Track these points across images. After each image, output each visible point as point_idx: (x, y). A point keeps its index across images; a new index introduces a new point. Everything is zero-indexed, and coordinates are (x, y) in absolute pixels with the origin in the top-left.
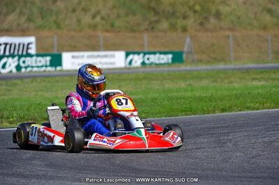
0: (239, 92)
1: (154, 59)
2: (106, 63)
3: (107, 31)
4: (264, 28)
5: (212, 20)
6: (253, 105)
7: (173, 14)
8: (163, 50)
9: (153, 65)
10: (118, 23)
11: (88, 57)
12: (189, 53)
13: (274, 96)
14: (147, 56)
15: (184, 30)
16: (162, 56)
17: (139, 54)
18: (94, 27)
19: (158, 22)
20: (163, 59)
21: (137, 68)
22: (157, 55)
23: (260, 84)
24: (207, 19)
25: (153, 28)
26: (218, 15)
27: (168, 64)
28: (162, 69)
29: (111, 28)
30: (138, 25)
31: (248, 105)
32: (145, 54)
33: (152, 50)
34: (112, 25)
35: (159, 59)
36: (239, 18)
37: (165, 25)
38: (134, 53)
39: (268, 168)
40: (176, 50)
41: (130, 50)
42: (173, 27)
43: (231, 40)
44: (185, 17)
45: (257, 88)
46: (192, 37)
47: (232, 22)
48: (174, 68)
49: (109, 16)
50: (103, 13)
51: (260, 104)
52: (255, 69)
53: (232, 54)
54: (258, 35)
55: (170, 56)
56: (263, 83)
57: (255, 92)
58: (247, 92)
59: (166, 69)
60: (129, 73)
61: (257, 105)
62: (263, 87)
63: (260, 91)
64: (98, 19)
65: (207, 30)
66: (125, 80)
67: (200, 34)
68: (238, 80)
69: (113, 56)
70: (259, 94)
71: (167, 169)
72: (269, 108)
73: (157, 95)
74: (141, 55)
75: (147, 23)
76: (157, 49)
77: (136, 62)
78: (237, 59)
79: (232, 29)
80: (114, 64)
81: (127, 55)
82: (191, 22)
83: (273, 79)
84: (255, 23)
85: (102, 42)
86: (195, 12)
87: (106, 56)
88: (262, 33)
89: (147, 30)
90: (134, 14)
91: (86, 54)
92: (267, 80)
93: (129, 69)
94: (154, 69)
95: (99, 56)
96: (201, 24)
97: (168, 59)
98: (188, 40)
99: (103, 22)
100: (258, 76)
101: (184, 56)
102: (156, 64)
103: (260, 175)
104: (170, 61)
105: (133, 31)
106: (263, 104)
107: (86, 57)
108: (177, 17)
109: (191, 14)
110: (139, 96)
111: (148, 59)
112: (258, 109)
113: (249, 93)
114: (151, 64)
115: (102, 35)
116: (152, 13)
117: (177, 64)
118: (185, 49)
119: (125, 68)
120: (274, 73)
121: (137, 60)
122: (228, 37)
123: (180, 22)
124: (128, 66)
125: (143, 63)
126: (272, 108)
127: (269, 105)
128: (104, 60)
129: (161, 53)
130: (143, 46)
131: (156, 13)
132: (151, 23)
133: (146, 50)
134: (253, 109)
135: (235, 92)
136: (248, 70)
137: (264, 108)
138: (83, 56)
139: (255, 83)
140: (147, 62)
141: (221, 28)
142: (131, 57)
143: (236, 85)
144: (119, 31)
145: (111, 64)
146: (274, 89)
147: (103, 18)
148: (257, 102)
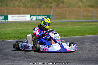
0: (70, 30)
3: (24, 8)
4: (79, 7)
5: (61, 4)
6: (75, 34)
7: (47, 2)
8: (43, 14)
9: (40, 20)
10: (28, 5)
12: (53, 16)
13: (83, 31)
14: (38, 17)
15: (51, 7)
17: (35, 16)
18: (19, 6)
19: (42, 5)
21: (34, 21)
24: (59, 4)
25: (40, 7)
26: (63, 3)
30: (35, 5)
32: (37, 16)
33: (40, 14)
34: (26, 6)
36: (70, 3)
37: (44, 6)
38: (33, 15)
39: (81, 57)
40: (48, 14)
42: (47, 7)
43: (68, 11)
44: (51, 3)
45: (77, 28)
46: (54, 10)
47: (68, 5)
49: (24, 2)
50: (23, 1)
52: (76, 22)
53: (68, 16)
56: (79, 27)
57: (76, 30)
58: (73, 30)
60: (31, 23)
62: (79, 28)
63: (78, 29)
64: (21, 3)
65: (59, 8)
66: (30, 25)
67: (57, 9)
68: (70, 26)
69: (26, 16)
70: (77, 30)
72: (81, 36)
74: (36, 16)
75: (38, 5)
77: (34, 19)
78: (69, 18)
79: (68, 8)
80: (26, 19)
81: (31, 16)
82: (53, 5)
83: (82, 25)
84: (76, 5)
85: (22, 12)
86: (55, 1)
87: (23, 16)
88: (78, 9)
89: (38, 7)
90: (33, 2)
92: (80, 25)
93: (31, 21)
95: (21, 16)
96: (57, 5)
98: (52, 11)
99: (22, 4)
100: (77, 24)
103: (78, 59)
105: (33, 8)
107: (16, 16)
108: (49, 3)
109: (53, 2)
111: (38, 18)
112: (77, 36)
113: (74, 30)
115: (22, 9)
116: (40, 1)
118: (51, 14)
119: (30, 21)
120: (83, 23)
121: (34, 18)
122: (66, 10)
123: (50, 5)
124: (31, 20)
125: (36, 19)
126: (82, 35)
127: (81, 34)
128: (23, 18)
130: (36, 13)
131: (41, 1)
132: (39, 5)
133: (38, 14)
134: (75, 36)
135: (69, 30)
136: (73, 22)
137: (79, 35)
139: (76, 27)
140: (38, 19)
141: (64, 7)
142: (32, 17)
143: (69, 27)
144: (28, 8)
145: (25, 19)
147: (22, 3)
148: (77, 33)
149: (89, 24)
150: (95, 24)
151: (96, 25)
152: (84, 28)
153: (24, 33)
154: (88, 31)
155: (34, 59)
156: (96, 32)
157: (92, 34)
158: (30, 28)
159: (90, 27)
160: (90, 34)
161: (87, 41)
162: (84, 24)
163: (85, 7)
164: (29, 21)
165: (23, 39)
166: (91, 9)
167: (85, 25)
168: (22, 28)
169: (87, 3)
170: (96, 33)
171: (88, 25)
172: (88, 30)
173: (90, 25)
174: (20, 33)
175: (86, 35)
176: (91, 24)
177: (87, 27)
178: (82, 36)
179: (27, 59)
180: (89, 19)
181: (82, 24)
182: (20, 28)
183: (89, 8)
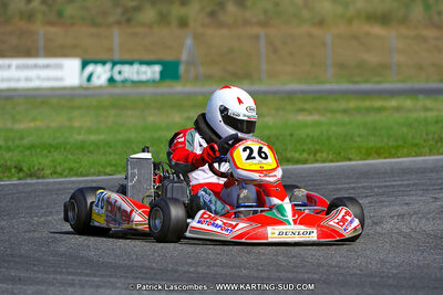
0: (274, 132)
1: (130, 72)
2: (48, 79)
3: (51, 24)
4: (321, 23)
5: (231, 8)
6: (297, 155)
8: (146, 57)
9: (128, 85)
10: (69, 10)
11: (18, 67)
12: (190, 63)
13: (333, 141)
14: (118, 68)
15: (183, 23)
16: (144, 68)
17: (104, 63)
18: (29, 17)
19: (138, 9)
20: (145, 73)
21: (101, 87)
22: (136, 67)
23: (309, 118)
24: (221, 5)
25: (129, 21)
27: (154, 81)
28: (142, 89)
29: (59, 19)
30: (105, 14)
31: (289, 155)
32: (115, 64)
33: (127, 57)
34: (60, 14)
35: (138, 73)
36: (277, 4)
37: (150, 14)
38: (96, 62)
40: (168, 57)
41: (88, 57)
42: (163, 19)
43: (263, 43)
44: (184, 2)
45: (305, 125)
46: (197, 37)
47: (265, 12)
48: (164, 89)
51: (309, 154)
52: (303, 92)
53: (264, 67)
54: (310, 35)
55: (157, 68)
56: (316, 117)
57: (302, 132)
58: (287, 133)
59: (150, 90)
60: (86, 96)
61: (305, 155)
62: (316, 124)
63: (309, 131)
64: (36, 4)
65: (221, 25)
66: (79, 108)
67: (210, 32)
68: (273, 112)
69: (60, 67)
70: (308, 136)
71: (147, 264)
72: (324, 162)
73: (133, 135)
74: (108, 66)
75: (119, 11)
76: (136, 56)
77: (99, 77)
79: (264, 24)
80: (61, 79)
81: (84, 64)
82: (193, 11)
83: (333, 111)
84: (305, 14)
85: (41, 43)
87: (47, 66)
88: (316, 31)
89: (118, 23)
91: (15, 62)
92: (323, 112)
93: (87, 89)
94: (128, 90)
95: (36, 66)
96: (212, 14)
97: (154, 73)
98: (189, 42)
99: (44, 8)
100: (308, 106)
101: (182, 69)
102: (133, 82)
103: (306, 276)
104: (157, 76)
105: (94, 24)
106: (315, 154)
107: (14, 67)
108: (171, 3)
110: (102, 137)
111: (120, 73)
112: (306, 162)
113: (291, 135)
114: (124, 82)
115: (41, 30)
117: (168, 82)
118: (184, 57)
119: (81, 87)
120: (336, 100)
121: (101, 74)
122: (257, 37)
123: (176, 11)
124: (85, 84)
125: (111, 80)
126: (331, 161)
127: (324, 155)
128: (44, 73)
129: (142, 63)
130: (110, 50)
132: (126, 11)
133: (117, 57)
134: (298, 162)
136: (290, 95)
137: (317, 161)
138: (9, 66)
139: (302, 117)
140: (118, 77)
141: (246, 23)
142: (90, 68)
143: (269, 120)
144: (72, 25)
145: (57, 79)
146: (334, 129)
147: (44, 2)
148: (304, 151)
149: (367, 103)
150: (393, 103)
151: (398, 109)
152: (343, 124)
153: (51, 146)
154: (358, 139)
155: (95, 276)
156: (401, 143)
157: (378, 153)
158: (76, 124)
159: (371, 118)
160: (368, 154)
161: (353, 188)
162: (343, 104)
163: (350, 21)
164: (73, 88)
165: (43, 177)
166: (377, 30)
167: (345, 111)
168: (38, 123)
169: (360, 4)
170: (397, 148)
171: (358, 110)
172: (359, 136)
173: (369, 110)
174: (32, 147)
175: (350, 160)
176: (378, 103)
177: (358, 119)
178: (327, 164)
179: (58, 277)
180: (367, 82)
181: (334, 105)
182: (32, 125)
183: (367, 28)
